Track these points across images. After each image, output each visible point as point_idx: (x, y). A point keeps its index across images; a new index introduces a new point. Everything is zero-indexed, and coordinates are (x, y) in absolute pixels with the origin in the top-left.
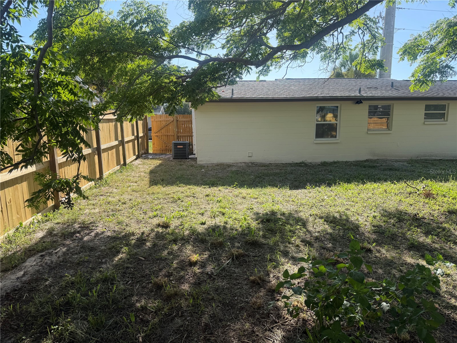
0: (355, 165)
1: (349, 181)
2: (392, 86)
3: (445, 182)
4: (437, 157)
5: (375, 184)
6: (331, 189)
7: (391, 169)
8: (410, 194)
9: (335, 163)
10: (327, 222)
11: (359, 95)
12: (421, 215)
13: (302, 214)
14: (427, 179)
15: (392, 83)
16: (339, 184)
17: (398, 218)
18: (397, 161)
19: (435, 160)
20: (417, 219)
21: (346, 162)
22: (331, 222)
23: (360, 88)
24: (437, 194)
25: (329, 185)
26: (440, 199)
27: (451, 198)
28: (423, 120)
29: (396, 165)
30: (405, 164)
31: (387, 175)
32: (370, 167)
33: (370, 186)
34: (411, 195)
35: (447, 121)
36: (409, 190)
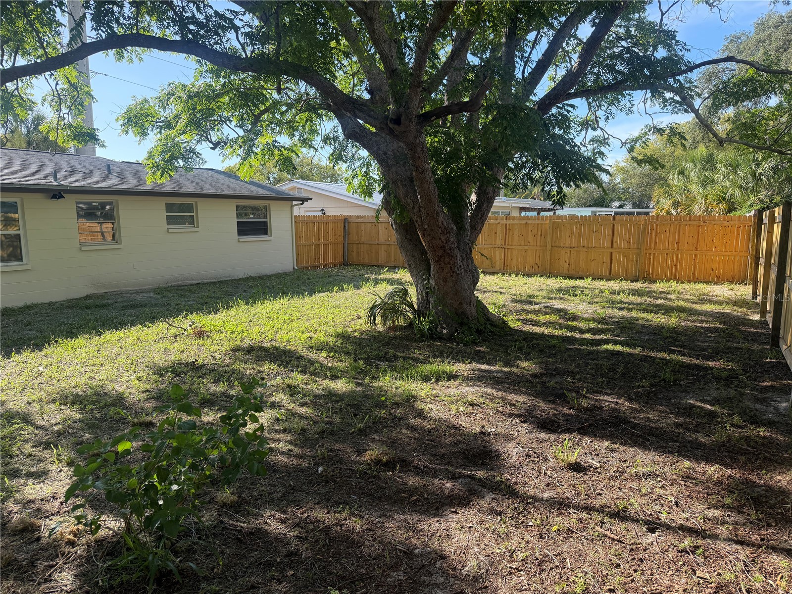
0: (71, 307)
1: (72, 334)
2: (109, 170)
3: (215, 313)
4: (192, 280)
5: (118, 332)
6: (43, 353)
7: (132, 307)
8: (176, 337)
9: (28, 307)
10: (65, 405)
11: (55, 183)
12: (200, 361)
13: (10, 405)
14: (191, 313)
15: (108, 166)
16: (56, 342)
17: (173, 372)
18: (137, 292)
19: (191, 285)
20: (197, 368)
21: (50, 304)
22: (73, 403)
23: (55, 172)
24: (211, 331)
25: (39, 347)
26: (216, 336)
27: (228, 332)
28: (165, 226)
29: (139, 297)
30: (152, 294)
31: (132, 316)
32: (97, 306)
33: (110, 336)
34: (178, 339)
35: (198, 227)
36: (173, 331)
